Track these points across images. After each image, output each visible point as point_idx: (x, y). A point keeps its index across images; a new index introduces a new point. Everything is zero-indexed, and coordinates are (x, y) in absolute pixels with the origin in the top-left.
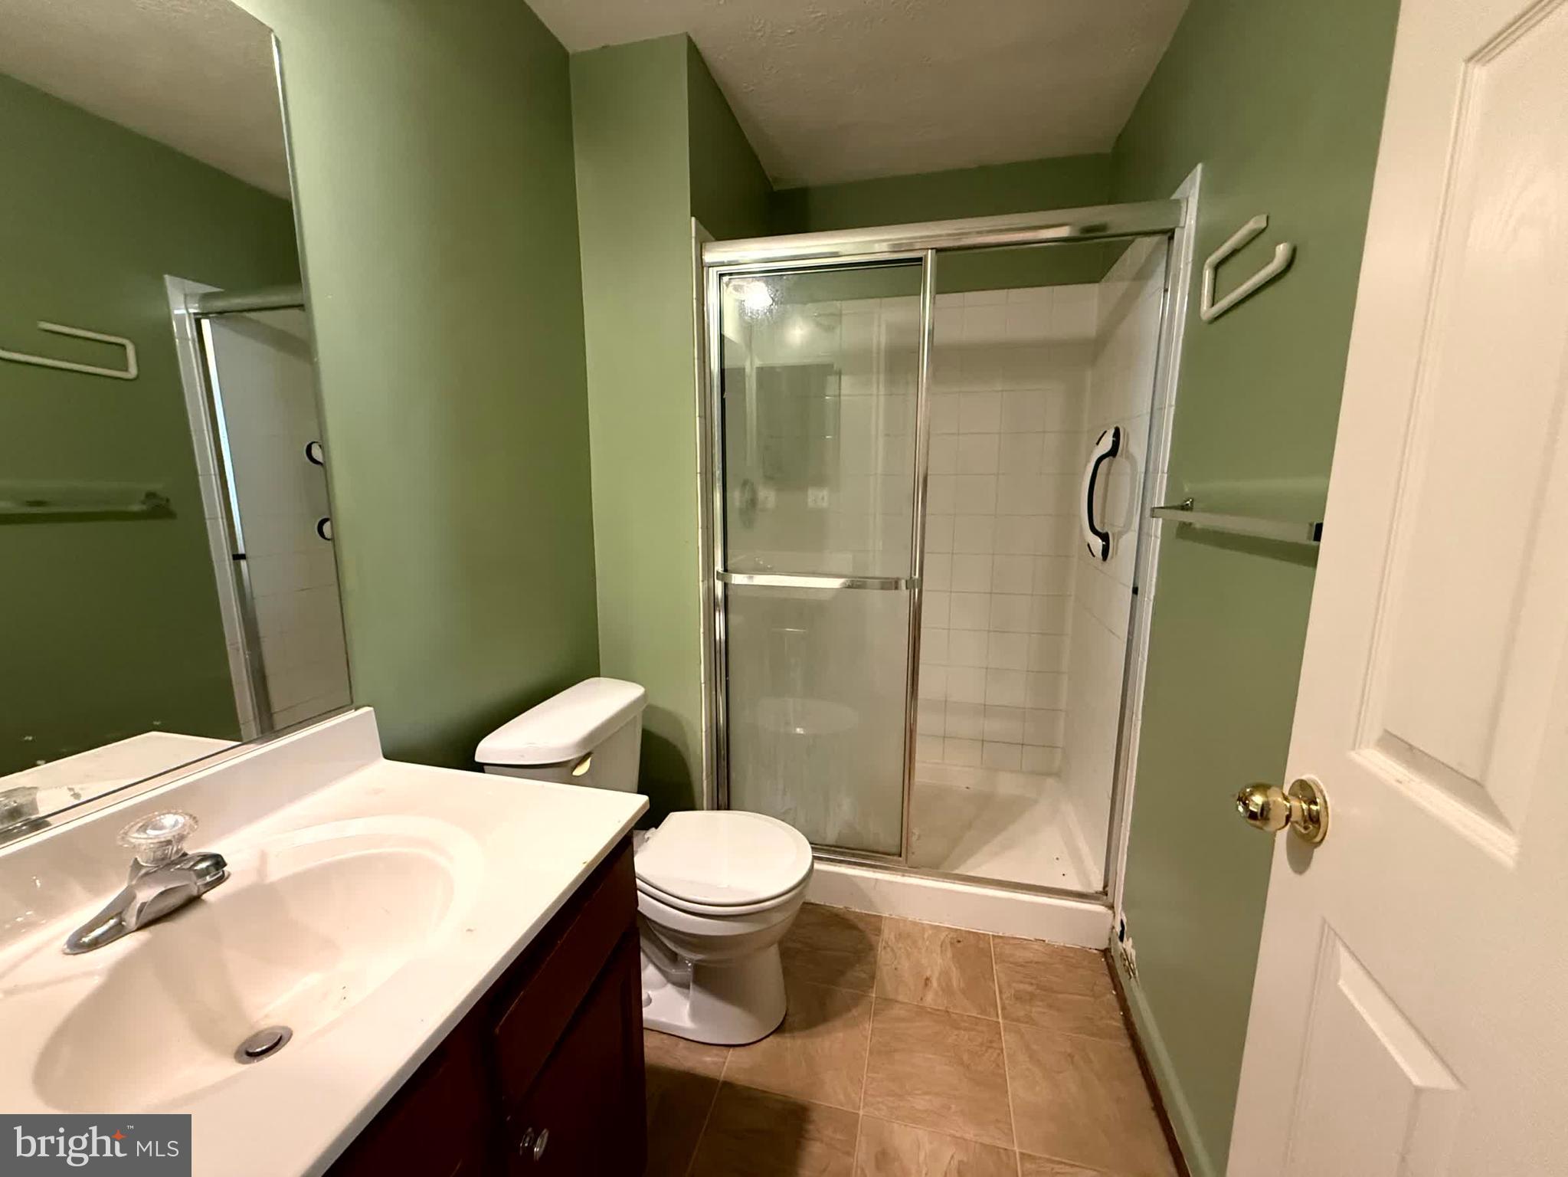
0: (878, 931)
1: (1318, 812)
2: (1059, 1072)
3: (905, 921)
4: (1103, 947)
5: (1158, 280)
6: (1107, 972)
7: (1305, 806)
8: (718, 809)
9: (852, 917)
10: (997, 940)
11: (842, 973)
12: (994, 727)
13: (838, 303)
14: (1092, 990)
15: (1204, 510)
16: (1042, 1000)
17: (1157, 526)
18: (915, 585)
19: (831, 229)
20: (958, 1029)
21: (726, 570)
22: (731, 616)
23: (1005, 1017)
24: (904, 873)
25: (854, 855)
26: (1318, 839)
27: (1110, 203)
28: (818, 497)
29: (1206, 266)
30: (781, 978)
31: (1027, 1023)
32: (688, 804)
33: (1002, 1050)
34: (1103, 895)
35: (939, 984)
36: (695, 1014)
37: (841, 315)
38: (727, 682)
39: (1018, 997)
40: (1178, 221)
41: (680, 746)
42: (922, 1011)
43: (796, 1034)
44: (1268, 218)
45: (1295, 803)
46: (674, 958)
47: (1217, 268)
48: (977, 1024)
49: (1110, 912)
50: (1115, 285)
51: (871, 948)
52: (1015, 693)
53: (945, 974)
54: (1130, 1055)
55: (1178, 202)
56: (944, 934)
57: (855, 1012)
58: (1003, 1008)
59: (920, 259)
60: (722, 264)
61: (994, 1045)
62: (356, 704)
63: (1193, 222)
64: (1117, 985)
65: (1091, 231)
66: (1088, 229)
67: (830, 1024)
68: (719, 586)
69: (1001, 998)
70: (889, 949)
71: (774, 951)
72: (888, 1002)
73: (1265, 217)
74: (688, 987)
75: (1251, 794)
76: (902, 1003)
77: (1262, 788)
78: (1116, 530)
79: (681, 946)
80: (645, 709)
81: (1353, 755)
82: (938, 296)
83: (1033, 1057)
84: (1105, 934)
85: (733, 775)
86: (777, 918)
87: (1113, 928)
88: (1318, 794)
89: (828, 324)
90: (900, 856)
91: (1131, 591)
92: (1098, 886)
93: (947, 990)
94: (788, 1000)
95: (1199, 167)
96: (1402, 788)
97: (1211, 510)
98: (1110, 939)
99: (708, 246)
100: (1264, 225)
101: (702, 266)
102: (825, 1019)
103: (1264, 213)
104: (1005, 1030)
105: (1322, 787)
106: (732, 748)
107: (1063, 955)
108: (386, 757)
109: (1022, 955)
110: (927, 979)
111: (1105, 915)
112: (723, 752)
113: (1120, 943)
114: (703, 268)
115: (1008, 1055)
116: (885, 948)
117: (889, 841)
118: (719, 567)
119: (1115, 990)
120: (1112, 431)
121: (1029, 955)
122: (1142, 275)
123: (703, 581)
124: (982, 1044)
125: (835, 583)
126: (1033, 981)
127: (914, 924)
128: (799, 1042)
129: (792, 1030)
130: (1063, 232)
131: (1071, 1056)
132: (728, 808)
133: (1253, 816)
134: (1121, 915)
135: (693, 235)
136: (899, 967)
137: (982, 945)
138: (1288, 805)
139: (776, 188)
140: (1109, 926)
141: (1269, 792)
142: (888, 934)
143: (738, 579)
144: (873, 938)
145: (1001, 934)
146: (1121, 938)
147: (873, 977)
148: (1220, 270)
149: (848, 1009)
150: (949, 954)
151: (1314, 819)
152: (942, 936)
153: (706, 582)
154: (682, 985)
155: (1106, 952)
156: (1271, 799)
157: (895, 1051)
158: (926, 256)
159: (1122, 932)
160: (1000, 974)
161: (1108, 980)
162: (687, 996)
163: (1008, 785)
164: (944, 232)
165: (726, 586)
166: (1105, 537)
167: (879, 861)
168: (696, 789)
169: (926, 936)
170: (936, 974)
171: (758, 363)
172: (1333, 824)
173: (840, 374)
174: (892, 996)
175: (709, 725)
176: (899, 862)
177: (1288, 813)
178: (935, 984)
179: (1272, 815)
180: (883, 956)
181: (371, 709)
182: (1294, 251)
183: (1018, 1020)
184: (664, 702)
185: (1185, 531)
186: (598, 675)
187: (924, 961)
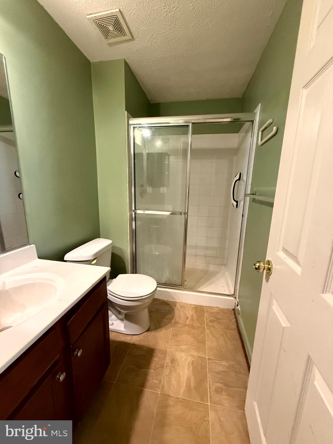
0: (175, 306)
1: (270, 268)
2: (219, 339)
3: (183, 303)
4: (233, 308)
5: (250, 134)
6: (234, 314)
7: (268, 266)
8: (133, 273)
9: (168, 302)
10: (206, 307)
11: (166, 316)
12: (209, 252)
13: (168, 136)
14: (230, 319)
15: (258, 195)
16: (216, 322)
17: (248, 199)
18: (186, 214)
19: (166, 116)
20: (195, 329)
21: (135, 209)
22: (136, 222)
23: (207, 326)
24: (183, 290)
25: (169, 286)
26: (270, 274)
27: (241, 113)
28: (164, 190)
29: (260, 131)
30: (149, 317)
31: (212, 327)
32: (124, 272)
33: (205, 334)
34: (233, 295)
35: (191, 319)
36: (125, 327)
37: (169, 139)
38: (136, 240)
39: (211, 321)
40: (255, 118)
41: (122, 257)
42: (185, 325)
43: (152, 332)
44: (273, 120)
45: (266, 265)
46: (120, 313)
47: (263, 131)
48: (199, 328)
49: (235, 299)
50: (241, 134)
51: (173, 310)
52: (214, 243)
53: (192, 316)
54: (238, 334)
55: (255, 113)
56: (193, 306)
57: (168, 326)
58: (206, 324)
59: (188, 125)
60: (134, 125)
61: (203, 333)
62: (30, 243)
63: (258, 119)
64: (236, 318)
65: (236, 120)
66: (234, 119)
67: (161, 329)
68: (133, 213)
69: (206, 321)
70: (178, 310)
71: (147, 310)
72: (176, 323)
73: (272, 119)
74: (123, 320)
75: (256, 263)
76: (181, 323)
77: (259, 262)
78: (240, 200)
79: (122, 309)
80: (112, 247)
81: (277, 253)
82: (193, 135)
83: (213, 336)
84: (234, 305)
85: (137, 265)
86: (147, 301)
87: (236, 303)
88: (271, 263)
89: (165, 141)
90: (182, 286)
91: (242, 216)
92: (233, 293)
93: (192, 320)
94: (150, 323)
95: (260, 104)
96: (284, 260)
97: (260, 195)
98: (235, 306)
99: (131, 119)
100: (272, 121)
101: (128, 125)
102: (160, 328)
103: (272, 118)
104: (207, 329)
105: (272, 261)
106: (137, 257)
107: (222, 310)
108: (39, 258)
109: (212, 311)
110: (187, 317)
111: (234, 300)
112: (134, 259)
113: (237, 307)
114: (129, 125)
115: (207, 335)
116: (177, 310)
117: (179, 282)
118: (133, 209)
119: (235, 318)
120: (239, 174)
121: (214, 311)
122: (247, 132)
123: (129, 212)
124: (201, 332)
125: (168, 213)
126: (215, 317)
127: (185, 304)
128: (153, 333)
129: (151, 330)
130: (229, 120)
131: (223, 335)
132: (136, 273)
133: (256, 269)
134: (238, 300)
135: (126, 116)
136: (180, 314)
137: (202, 308)
138: (264, 266)
139: (151, 103)
140: (235, 303)
141: (260, 263)
142: (178, 306)
143: (138, 212)
144: (174, 307)
145: (207, 306)
146: (237, 306)
147: (173, 317)
148: (263, 132)
149: (166, 325)
150: (194, 311)
151: (269, 269)
152: (192, 306)
153: (130, 212)
154: (122, 320)
155: (234, 310)
156: (260, 265)
157: (178, 335)
158: (189, 125)
159: (238, 304)
160: (207, 316)
161: (234, 316)
162: (123, 323)
163: (212, 268)
164: (195, 118)
165: (135, 214)
166: (237, 202)
167: (176, 287)
168: (127, 268)
169: (188, 306)
170: (190, 316)
171: (147, 151)
172: (273, 270)
173: (169, 155)
174: (177, 321)
175: (130, 251)
176: (181, 287)
177: (264, 268)
178: (189, 318)
179: (261, 268)
180: (176, 312)
181: (34, 245)
182: (278, 129)
183: (210, 326)
184: (118, 245)
185: (254, 200)
186: (100, 237)
187: (187, 313)
